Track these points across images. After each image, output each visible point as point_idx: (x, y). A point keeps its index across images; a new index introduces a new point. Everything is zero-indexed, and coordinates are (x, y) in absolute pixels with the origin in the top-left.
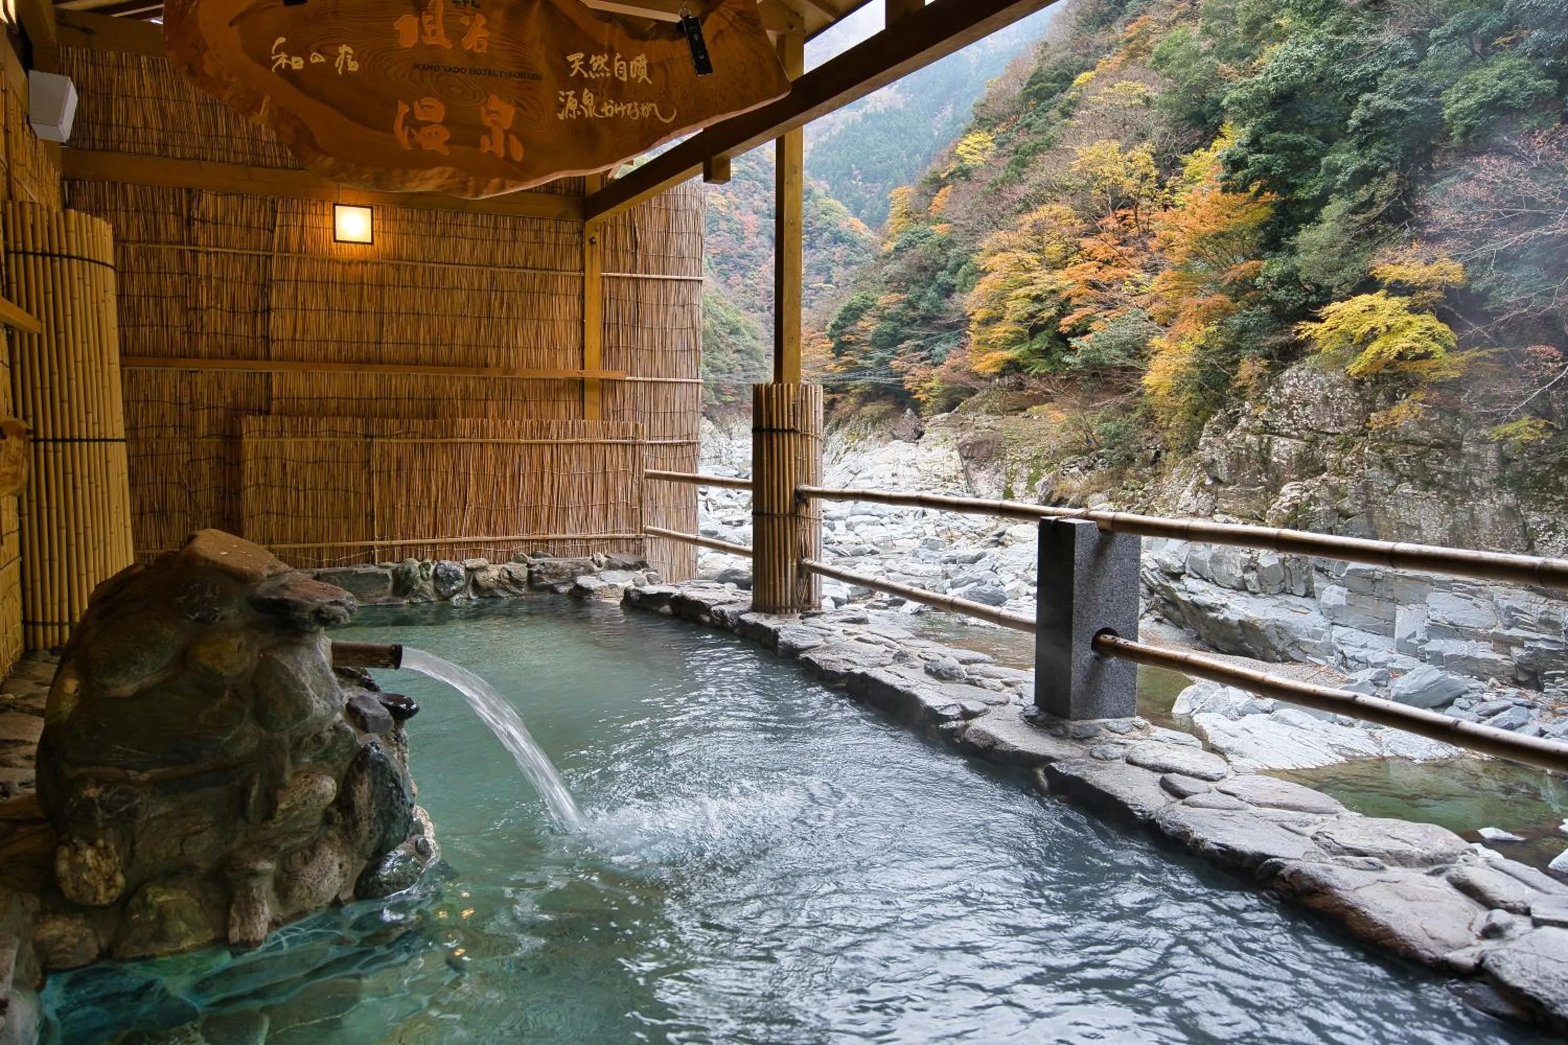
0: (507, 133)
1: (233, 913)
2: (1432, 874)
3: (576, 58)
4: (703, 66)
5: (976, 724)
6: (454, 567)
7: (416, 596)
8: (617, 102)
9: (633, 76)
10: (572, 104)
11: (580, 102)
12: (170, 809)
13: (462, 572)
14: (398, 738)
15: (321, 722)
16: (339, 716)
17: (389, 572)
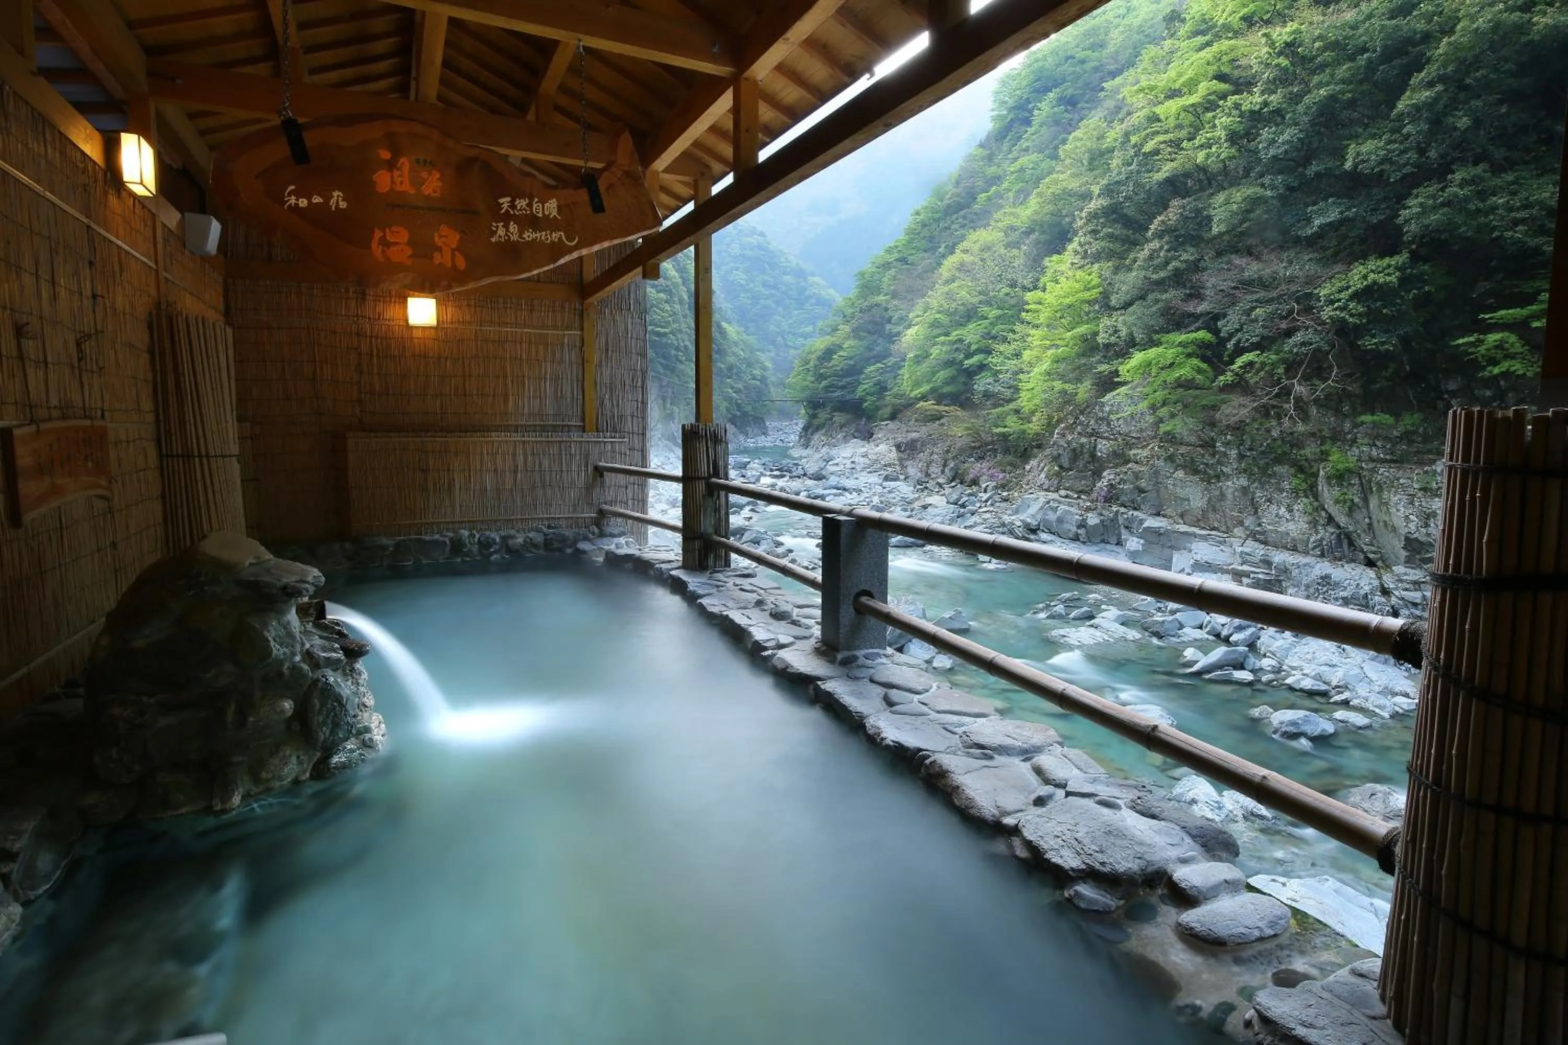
0: (453, 251)
1: (216, 791)
2: (1024, 760)
3: (505, 201)
4: (598, 207)
5: (782, 653)
6: (492, 536)
7: (467, 556)
8: (535, 231)
9: (547, 213)
10: (501, 232)
11: (507, 230)
13: (498, 540)
14: (353, 670)
15: (280, 663)
16: (298, 658)
17: (447, 540)
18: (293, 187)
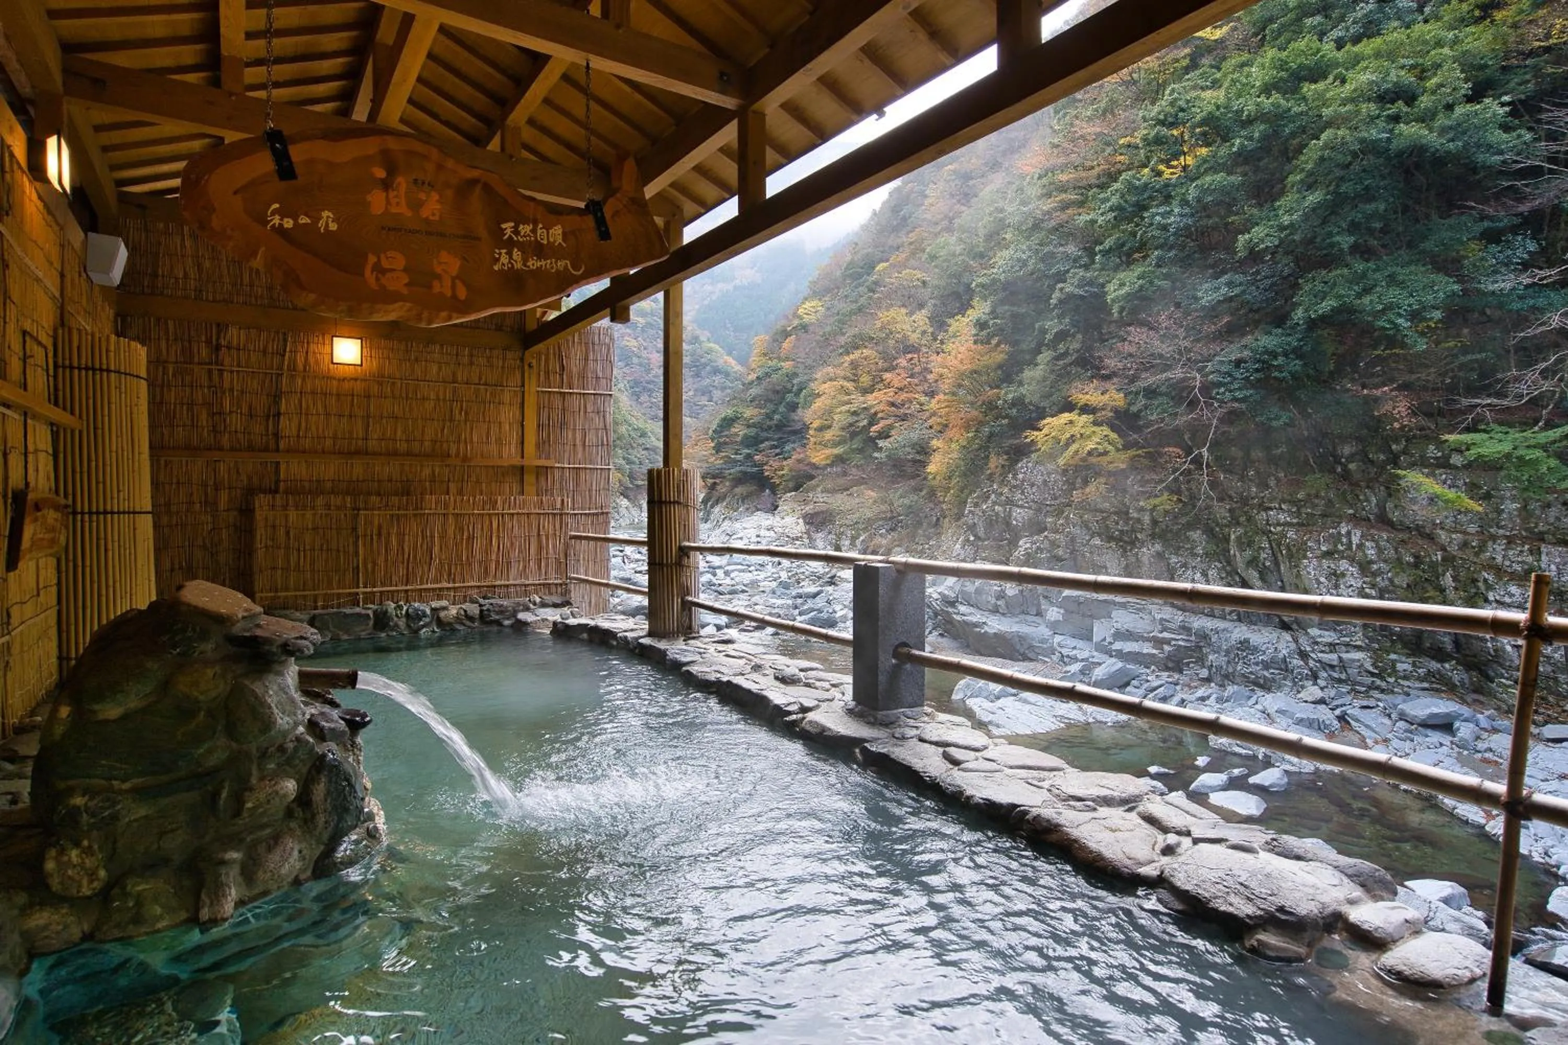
0: (453, 279)
1: (203, 896)
2: (1127, 811)
3: (508, 226)
4: (605, 235)
5: (811, 716)
6: (422, 608)
7: (392, 630)
8: (539, 258)
9: (551, 240)
10: (504, 259)
11: (511, 258)
12: (150, 812)
13: (428, 612)
14: (354, 744)
15: (285, 734)
16: (301, 729)
17: (370, 613)
18: (276, 206)
